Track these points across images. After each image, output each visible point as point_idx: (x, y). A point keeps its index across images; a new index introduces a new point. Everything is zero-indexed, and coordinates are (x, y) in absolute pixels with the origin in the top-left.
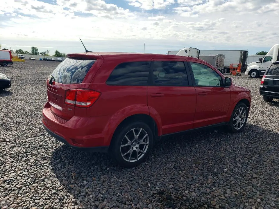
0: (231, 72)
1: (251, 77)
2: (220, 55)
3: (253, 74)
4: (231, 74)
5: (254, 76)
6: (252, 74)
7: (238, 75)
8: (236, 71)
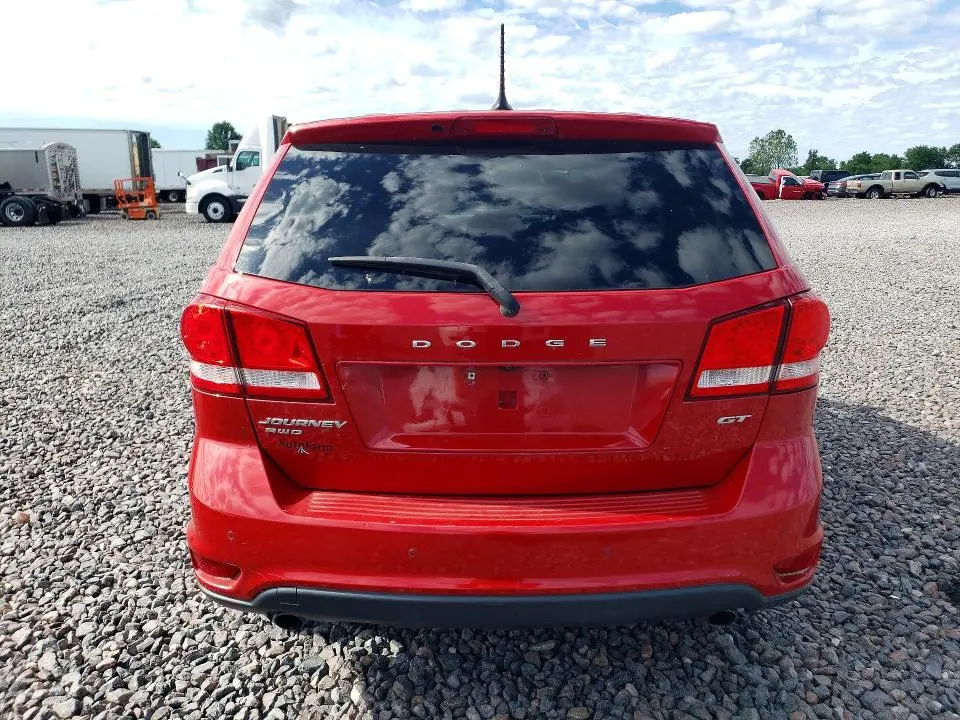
0: (126, 210)
1: (210, 220)
2: (61, 147)
3: (215, 211)
4: (124, 217)
5: (218, 216)
6: (210, 212)
7: (151, 217)
8: (141, 204)
